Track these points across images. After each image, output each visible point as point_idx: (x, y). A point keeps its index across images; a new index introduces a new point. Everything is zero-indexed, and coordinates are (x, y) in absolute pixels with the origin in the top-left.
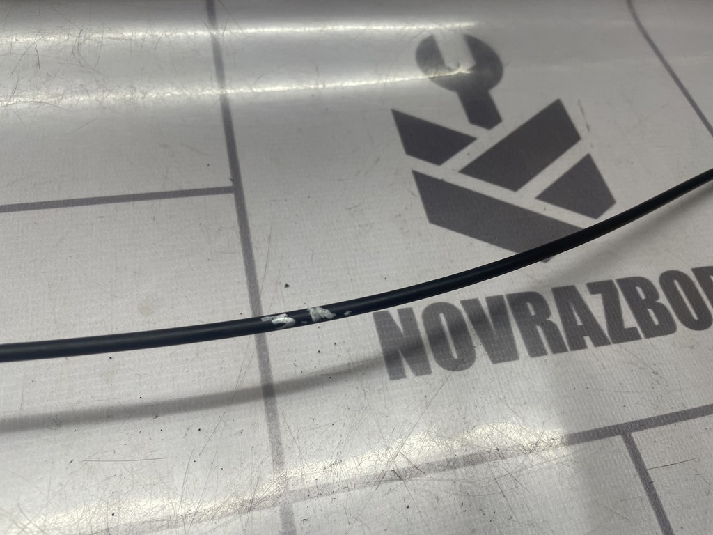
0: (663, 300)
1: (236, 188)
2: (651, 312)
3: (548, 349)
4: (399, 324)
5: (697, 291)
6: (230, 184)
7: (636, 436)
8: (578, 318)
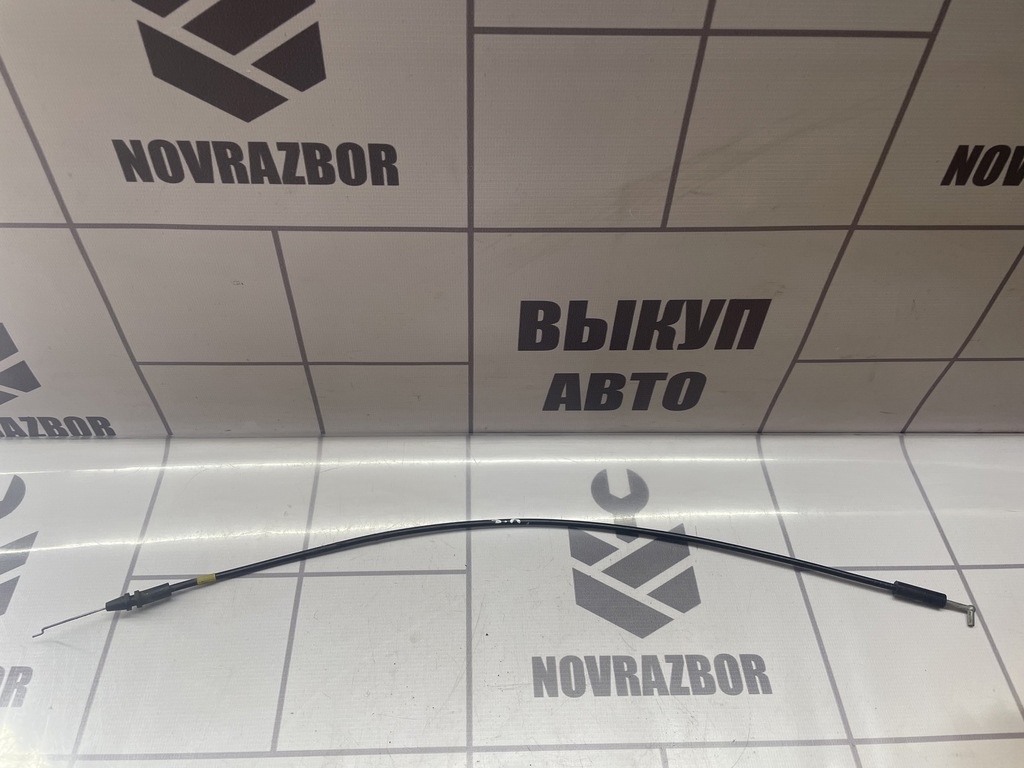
0: (713, 672)
1: (468, 571)
2: (702, 679)
3: (629, 693)
4: (545, 665)
5: (738, 670)
6: (465, 568)
7: (669, 751)
8: (653, 676)
